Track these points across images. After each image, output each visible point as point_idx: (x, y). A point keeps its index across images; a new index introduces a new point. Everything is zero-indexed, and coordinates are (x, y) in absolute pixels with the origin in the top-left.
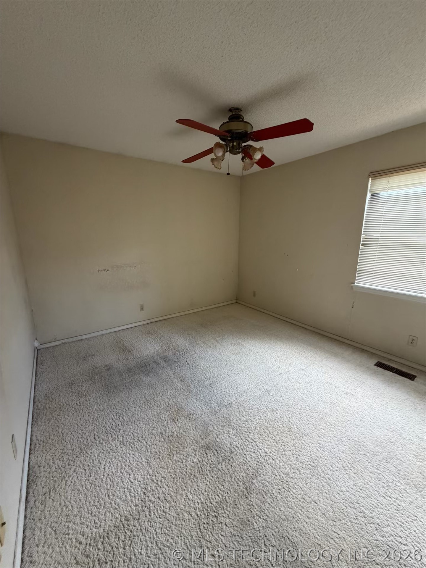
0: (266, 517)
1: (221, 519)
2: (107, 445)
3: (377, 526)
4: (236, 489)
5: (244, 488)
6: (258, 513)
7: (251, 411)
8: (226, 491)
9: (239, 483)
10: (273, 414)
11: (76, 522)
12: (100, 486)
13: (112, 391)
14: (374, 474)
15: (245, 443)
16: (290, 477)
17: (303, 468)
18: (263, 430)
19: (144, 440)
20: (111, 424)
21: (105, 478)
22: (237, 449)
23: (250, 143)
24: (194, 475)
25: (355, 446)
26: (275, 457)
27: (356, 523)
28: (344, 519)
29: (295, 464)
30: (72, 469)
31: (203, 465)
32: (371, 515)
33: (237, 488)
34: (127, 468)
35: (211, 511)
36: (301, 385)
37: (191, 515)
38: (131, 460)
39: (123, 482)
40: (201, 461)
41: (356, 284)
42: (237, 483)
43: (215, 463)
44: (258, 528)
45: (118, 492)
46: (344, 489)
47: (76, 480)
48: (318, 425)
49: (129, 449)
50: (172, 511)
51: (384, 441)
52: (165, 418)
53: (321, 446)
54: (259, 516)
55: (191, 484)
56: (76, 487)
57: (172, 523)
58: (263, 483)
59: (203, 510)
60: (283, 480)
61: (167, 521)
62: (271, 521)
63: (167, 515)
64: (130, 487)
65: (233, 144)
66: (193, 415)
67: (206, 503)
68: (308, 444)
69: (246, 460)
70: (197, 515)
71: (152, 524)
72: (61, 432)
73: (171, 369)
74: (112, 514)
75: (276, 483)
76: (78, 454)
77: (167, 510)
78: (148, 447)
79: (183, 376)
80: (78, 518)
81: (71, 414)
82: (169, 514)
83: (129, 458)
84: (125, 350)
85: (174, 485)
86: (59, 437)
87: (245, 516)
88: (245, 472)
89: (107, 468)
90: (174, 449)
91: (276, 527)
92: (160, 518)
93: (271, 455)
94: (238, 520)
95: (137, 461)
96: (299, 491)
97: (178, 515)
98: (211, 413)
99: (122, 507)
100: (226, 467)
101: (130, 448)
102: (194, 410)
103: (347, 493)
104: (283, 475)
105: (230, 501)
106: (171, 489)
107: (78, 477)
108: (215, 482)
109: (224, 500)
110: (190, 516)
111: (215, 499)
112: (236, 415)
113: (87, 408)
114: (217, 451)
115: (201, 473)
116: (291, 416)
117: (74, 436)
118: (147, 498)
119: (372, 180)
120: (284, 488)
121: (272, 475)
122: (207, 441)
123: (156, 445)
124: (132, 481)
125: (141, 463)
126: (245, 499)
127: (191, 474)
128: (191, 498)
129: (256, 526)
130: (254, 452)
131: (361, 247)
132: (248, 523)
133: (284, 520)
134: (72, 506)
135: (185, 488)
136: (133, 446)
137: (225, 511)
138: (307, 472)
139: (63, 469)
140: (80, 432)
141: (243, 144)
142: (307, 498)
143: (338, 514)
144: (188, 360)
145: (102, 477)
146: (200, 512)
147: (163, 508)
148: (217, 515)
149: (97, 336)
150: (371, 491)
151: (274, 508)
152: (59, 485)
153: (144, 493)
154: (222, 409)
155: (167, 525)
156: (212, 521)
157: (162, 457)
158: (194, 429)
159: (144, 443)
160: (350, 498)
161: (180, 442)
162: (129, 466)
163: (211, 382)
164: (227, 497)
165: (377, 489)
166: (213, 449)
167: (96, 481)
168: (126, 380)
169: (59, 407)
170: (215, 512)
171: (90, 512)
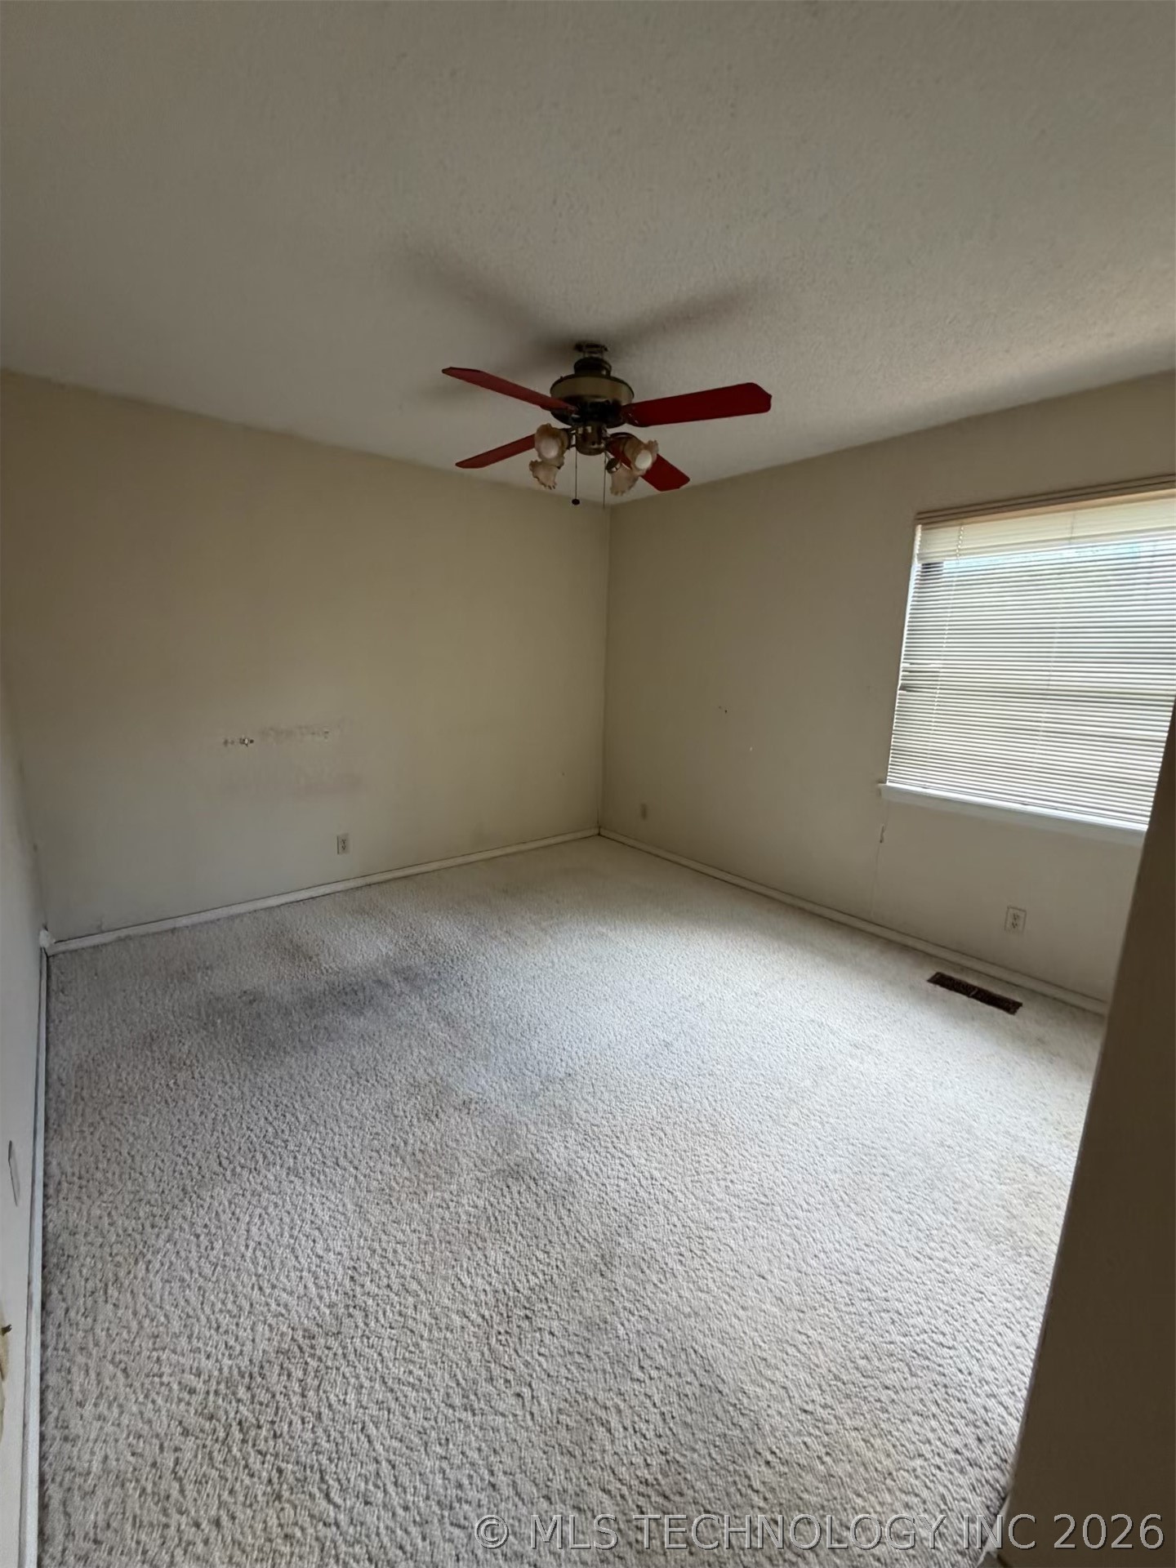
0: (647, 1312)
1: (539, 1322)
2: (254, 1177)
3: (896, 1317)
4: (577, 1259)
5: (597, 1255)
6: (628, 1305)
7: (623, 1089)
8: (553, 1263)
9: (587, 1245)
10: (675, 1095)
11: (179, 1350)
12: (239, 1269)
13: (263, 1053)
14: (900, 1213)
15: (605, 1160)
16: (708, 1228)
17: (739, 1207)
18: (649, 1131)
19: (351, 1162)
20: (264, 1130)
21: (250, 1250)
22: (584, 1174)
23: (626, 428)
24: (477, 1235)
25: (864, 1157)
26: (675, 1187)
27: (850, 1313)
28: (823, 1306)
29: (721, 1200)
30: (163, 1237)
31: (500, 1211)
32: (884, 1294)
33: (582, 1256)
34: (307, 1228)
35: (516, 1306)
36: (749, 1028)
37: (467, 1317)
38: (317, 1206)
39: (297, 1257)
40: (495, 1204)
41: (888, 784)
42: (582, 1246)
43: (528, 1205)
44: (627, 1334)
45: (285, 1281)
46: (829, 1246)
47: (173, 1259)
48: (781, 1116)
49: (312, 1184)
50: (421, 1312)
51: (932, 1145)
52: (404, 1112)
53: (786, 1159)
54: (630, 1312)
55: (468, 1253)
56: (175, 1274)
57: (422, 1337)
58: (643, 1244)
59: (498, 1307)
60: (691, 1235)
61: (408, 1333)
62: (657, 1320)
63: (410, 1321)
64: (317, 1266)
65: (585, 431)
66: (476, 1103)
67: (504, 1291)
68: (755, 1157)
69: (606, 1197)
70: (483, 1317)
71: (371, 1341)
72: (129, 1154)
73: (421, 998)
74: (270, 1325)
75: (674, 1240)
76: (176, 1201)
77: (410, 1312)
78: (362, 1178)
79: (454, 1013)
80: (184, 1340)
81: (153, 1111)
82: (415, 1319)
83: (311, 1204)
84: (297, 953)
85: (427, 1258)
86: (122, 1164)
87: (597, 1313)
88: (603, 1223)
89: (254, 1230)
90: (428, 1180)
91: (669, 1330)
92: (391, 1328)
93: (666, 1183)
94: (580, 1322)
95: (334, 1211)
96: (726, 1256)
97: (436, 1319)
98: (523, 1097)
99: (297, 1312)
100: (555, 1213)
101: (315, 1182)
102: (480, 1091)
103: (837, 1254)
104: (692, 1225)
105: (564, 1283)
106: (419, 1266)
107: (178, 1253)
108: (528, 1246)
109: (549, 1283)
110: (465, 1320)
111: (528, 1281)
112: (586, 1100)
113: (197, 1096)
114: (534, 1179)
115: (493, 1229)
116: (719, 1097)
117: (163, 1161)
118: (358, 1289)
119: (923, 530)
120: (691, 1251)
121: (667, 1226)
122: (511, 1159)
123: (381, 1172)
124: (321, 1253)
125: (344, 1214)
126: (600, 1279)
127: (470, 1232)
128: (468, 1282)
129: (621, 1331)
130: (626, 1180)
131: (899, 692)
132: (602, 1325)
133: (687, 1316)
134: (166, 1316)
135: (453, 1263)
136: (322, 1178)
137: (550, 1304)
138: (748, 1215)
139: (138, 1237)
140: (180, 1150)
141: (611, 431)
142: (744, 1270)
143: (810, 1297)
144: (465, 977)
145: (243, 1249)
146: (489, 1310)
147: (398, 1307)
148: (530, 1315)
149: (218, 920)
150: (890, 1248)
151: (667, 1294)
152: (129, 1272)
153: (352, 1278)
154: (550, 1088)
155: (409, 1341)
156: (519, 1327)
157: (398, 1199)
158: (479, 1134)
159: (352, 1169)
160: (842, 1264)
161: (442, 1164)
162: (312, 1222)
163: (526, 1027)
164: (555, 1276)
165: (904, 1244)
166: (526, 1177)
167: (227, 1258)
168: (302, 1026)
169: (120, 1094)
170: (525, 1308)
171: (215, 1325)
